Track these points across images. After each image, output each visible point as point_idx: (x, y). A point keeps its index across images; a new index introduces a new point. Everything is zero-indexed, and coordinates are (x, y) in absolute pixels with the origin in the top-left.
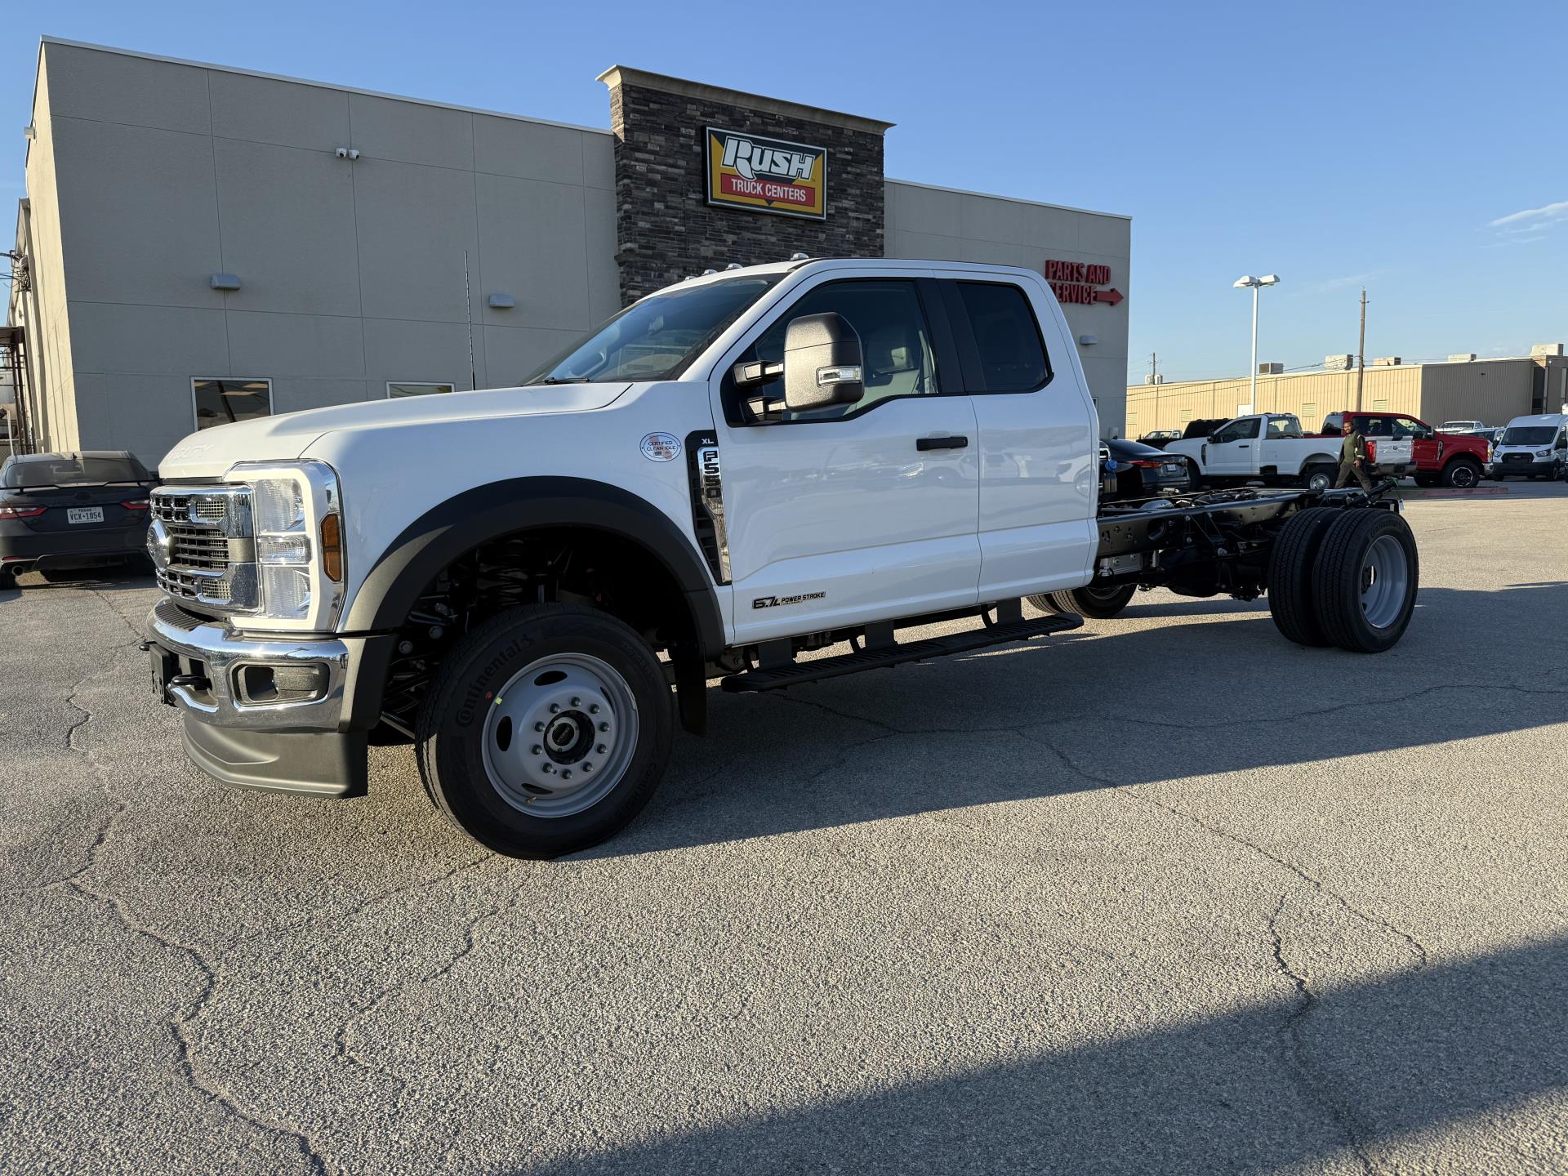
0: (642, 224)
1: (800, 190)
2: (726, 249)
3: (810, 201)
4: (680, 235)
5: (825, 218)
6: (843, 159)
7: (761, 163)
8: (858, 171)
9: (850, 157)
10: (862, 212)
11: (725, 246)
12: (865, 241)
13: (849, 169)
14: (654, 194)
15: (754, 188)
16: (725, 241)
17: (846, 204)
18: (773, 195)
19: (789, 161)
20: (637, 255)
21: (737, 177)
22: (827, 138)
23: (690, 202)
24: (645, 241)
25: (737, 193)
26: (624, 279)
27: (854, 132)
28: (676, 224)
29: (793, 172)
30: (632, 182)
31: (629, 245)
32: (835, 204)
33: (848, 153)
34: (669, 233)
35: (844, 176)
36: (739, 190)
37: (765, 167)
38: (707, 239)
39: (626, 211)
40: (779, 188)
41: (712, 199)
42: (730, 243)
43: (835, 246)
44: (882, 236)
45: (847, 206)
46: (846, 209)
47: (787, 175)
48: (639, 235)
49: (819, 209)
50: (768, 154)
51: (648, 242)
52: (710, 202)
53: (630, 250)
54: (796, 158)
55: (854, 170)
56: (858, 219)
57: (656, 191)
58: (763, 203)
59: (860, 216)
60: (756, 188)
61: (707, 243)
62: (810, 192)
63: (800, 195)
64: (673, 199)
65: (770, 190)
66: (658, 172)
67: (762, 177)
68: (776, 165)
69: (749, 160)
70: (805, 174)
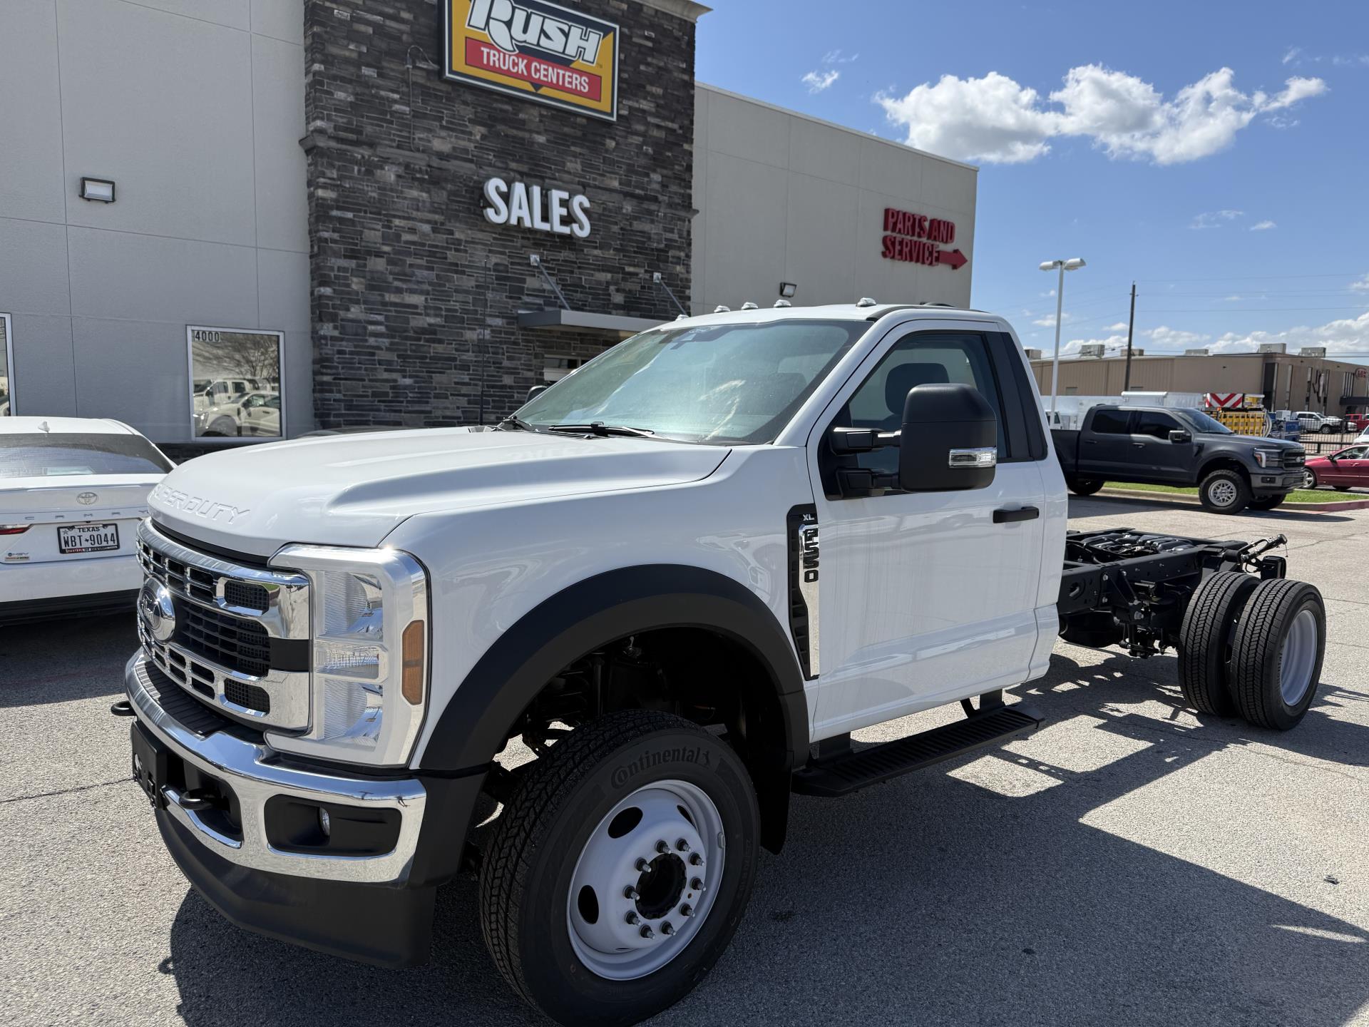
0: (340, 95)
1: (581, 77)
2: (472, 145)
3: (595, 93)
4: (403, 118)
5: (614, 119)
6: (641, 45)
7: (525, 30)
8: (662, 64)
9: (650, 44)
10: (664, 118)
11: (470, 140)
12: (668, 157)
13: (649, 59)
14: (360, 53)
15: (515, 64)
16: (470, 133)
17: (645, 105)
18: (542, 78)
19: (566, 35)
20: (330, 137)
21: (490, 46)
22: (620, 13)
23: (418, 72)
24: (345, 120)
25: (488, 68)
26: (312, 174)
27: (657, 11)
28: (395, 101)
29: (571, 50)
30: (326, 32)
31: (319, 123)
32: (630, 103)
33: (648, 38)
34: (384, 113)
35: (642, 68)
36: (491, 64)
37: (532, 37)
38: (442, 127)
39: (315, 74)
40: (550, 69)
41: (451, 71)
42: (478, 137)
43: (627, 158)
44: (691, 154)
45: (645, 108)
46: (644, 111)
47: (563, 53)
48: (336, 110)
49: (606, 105)
50: (536, 21)
51: (350, 122)
52: (447, 74)
53: (320, 131)
54: (576, 32)
55: (655, 61)
56: (658, 127)
57: (364, 49)
58: (528, 86)
59: (663, 124)
60: (517, 65)
61: (443, 133)
62: (595, 81)
63: (581, 83)
64: (392, 66)
65: (537, 70)
66: (368, 23)
67: (526, 51)
68: (548, 37)
69: (509, 24)
70: (589, 56)
